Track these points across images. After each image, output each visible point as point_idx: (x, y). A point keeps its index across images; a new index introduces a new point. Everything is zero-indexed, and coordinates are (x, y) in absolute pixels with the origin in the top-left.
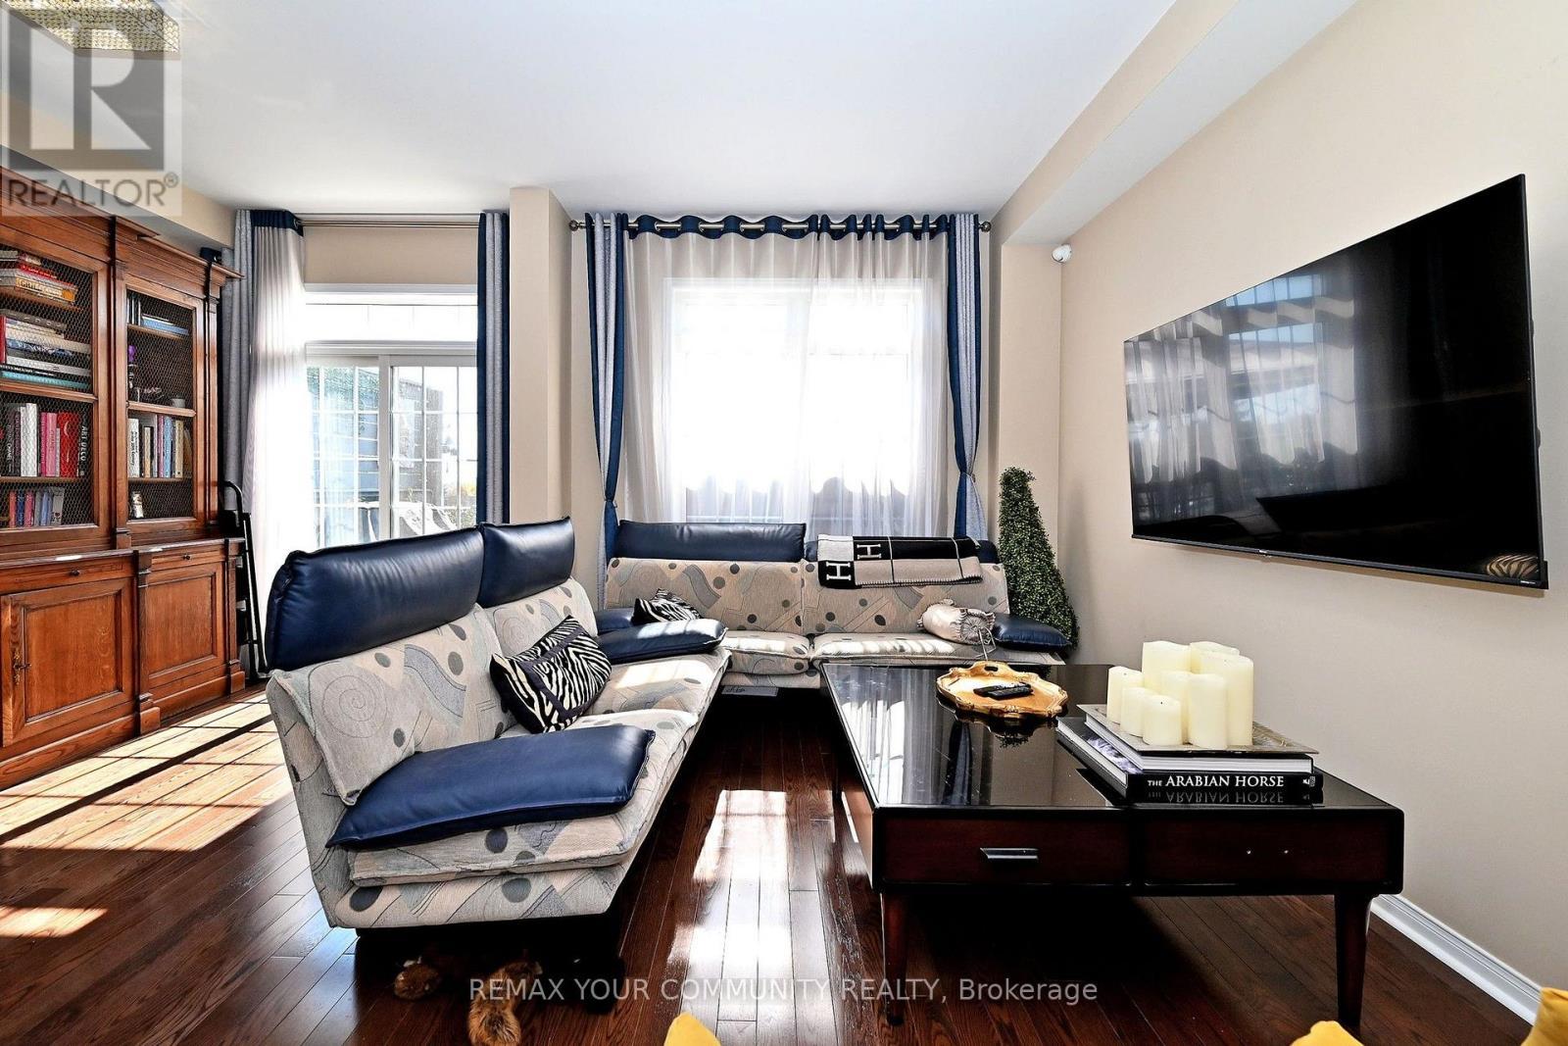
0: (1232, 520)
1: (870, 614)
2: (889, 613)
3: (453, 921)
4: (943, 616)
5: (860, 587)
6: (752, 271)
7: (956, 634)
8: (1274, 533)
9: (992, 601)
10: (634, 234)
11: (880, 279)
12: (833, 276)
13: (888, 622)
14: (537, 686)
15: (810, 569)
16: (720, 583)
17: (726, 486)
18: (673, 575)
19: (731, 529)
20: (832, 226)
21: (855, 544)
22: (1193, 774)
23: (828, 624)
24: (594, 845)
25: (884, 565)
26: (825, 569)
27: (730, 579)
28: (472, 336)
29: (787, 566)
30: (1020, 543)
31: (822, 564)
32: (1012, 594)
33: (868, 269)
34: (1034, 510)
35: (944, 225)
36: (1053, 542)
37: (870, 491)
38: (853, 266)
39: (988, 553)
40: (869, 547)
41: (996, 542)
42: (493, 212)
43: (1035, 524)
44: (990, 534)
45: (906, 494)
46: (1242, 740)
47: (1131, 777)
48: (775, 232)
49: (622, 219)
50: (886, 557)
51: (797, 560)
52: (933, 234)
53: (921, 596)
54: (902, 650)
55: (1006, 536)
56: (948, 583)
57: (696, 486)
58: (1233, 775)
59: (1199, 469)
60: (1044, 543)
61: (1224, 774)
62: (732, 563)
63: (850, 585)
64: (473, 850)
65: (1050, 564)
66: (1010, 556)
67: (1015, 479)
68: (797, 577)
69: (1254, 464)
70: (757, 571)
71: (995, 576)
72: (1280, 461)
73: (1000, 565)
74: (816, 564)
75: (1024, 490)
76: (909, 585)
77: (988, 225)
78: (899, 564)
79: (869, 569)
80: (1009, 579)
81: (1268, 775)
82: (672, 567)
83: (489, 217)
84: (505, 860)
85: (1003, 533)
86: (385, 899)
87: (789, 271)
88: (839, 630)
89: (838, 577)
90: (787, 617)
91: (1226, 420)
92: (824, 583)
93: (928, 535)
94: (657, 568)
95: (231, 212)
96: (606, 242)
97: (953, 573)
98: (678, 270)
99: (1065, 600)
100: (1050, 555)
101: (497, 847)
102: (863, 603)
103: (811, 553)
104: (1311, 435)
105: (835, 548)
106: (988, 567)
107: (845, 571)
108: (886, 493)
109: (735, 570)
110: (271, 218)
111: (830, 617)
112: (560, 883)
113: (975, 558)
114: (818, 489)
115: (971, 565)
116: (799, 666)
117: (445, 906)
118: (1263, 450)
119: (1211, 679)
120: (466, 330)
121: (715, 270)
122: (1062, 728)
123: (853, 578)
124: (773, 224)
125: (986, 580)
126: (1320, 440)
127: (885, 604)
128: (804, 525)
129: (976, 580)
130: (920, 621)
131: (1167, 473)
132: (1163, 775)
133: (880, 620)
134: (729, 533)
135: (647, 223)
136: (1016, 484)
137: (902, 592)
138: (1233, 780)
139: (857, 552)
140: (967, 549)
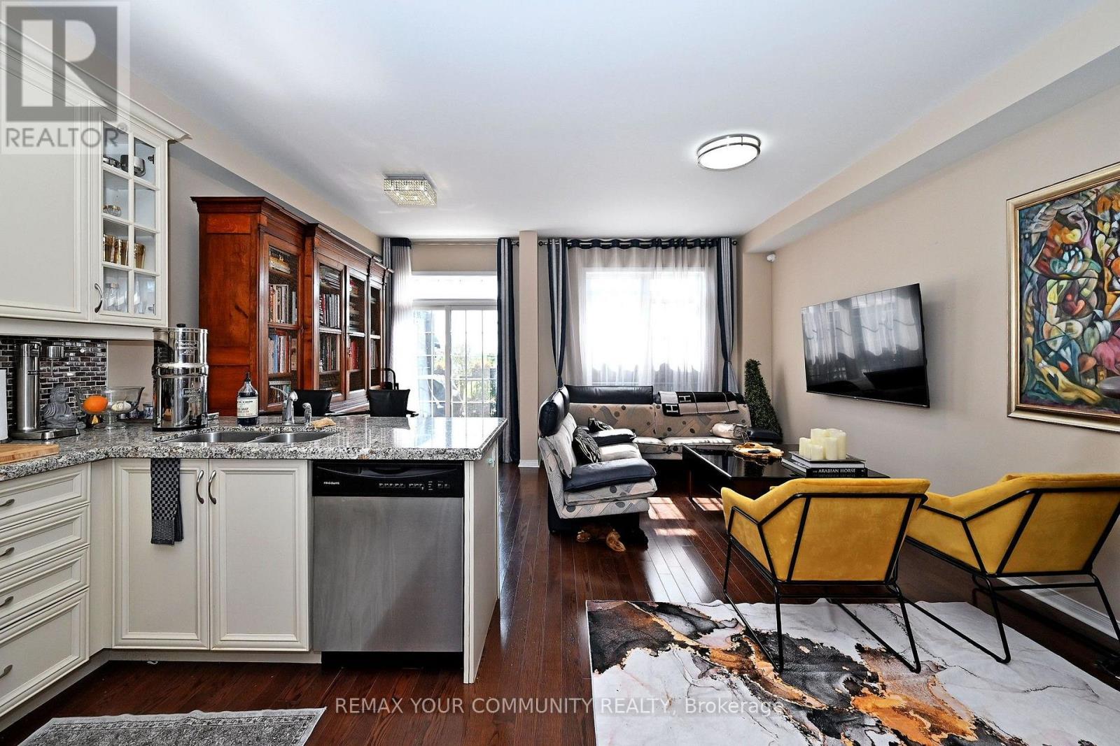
0: (851, 383)
1: (688, 427)
2: (697, 428)
3: (603, 514)
4: (723, 428)
5: (682, 415)
6: (624, 264)
7: (732, 435)
8: (872, 390)
9: (743, 422)
10: (570, 247)
11: (685, 268)
12: (663, 266)
13: (696, 432)
14: (590, 450)
15: (658, 407)
16: (617, 414)
17: (614, 368)
18: (596, 411)
19: (619, 389)
20: (663, 244)
21: (678, 396)
22: (827, 469)
23: (668, 433)
24: (645, 490)
25: (693, 405)
26: (665, 408)
27: (622, 412)
28: (495, 297)
29: (648, 406)
30: (755, 394)
31: (664, 405)
32: (752, 418)
33: (680, 261)
34: (761, 379)
35: (715, 243)
36: (769, 394)
37: (682, 370)
38: (672, 263)
39: (739, 399)
40: (685, 397)
41: (743, 394)
42: (504, 238)
43: (762, 385)
44: (739, 389)
45: (699, 371)
46: (842, 458)
47: (807, 470)
48: (636, 246)
49: (564, 240)
50: (693, 401)
51: (651, 403)
52: (710, 247)
53: (710, 420)
54: (709, 442)
55: (748, 391)
56: (723, 413)
57: (599, 369)
58: (840, 469)
59: (837, 358)
60: (766, 394)
61: (837, 469)
62: (621, 405)
63: (678, 415)
64: (605, 492)
65: (769, 404)
66: (751, 400)
67: (752, 365)
68: (653, 411)
69: (863, 355)
70: (634, 409)
71: (744, 409)
72: (875, 354)
73: (746, 405)
74: (661, 405)
75: (756, 370)
76: (705, 414)
77: (737, 242)
78: (701, 405)
79: (686, 407)
80: (750, 411)
81: (851, 469)
82: (595, 407)
83: (502, 240)
84: (616, 495)
85: (746, 390)
86: (578, 509)
87: (643, 265)
88: (674, 436)
89: (672, 411)
90: (649, 430)
91: (848, 335)
92: (666, 414)
93: (709, 391)
94: (587, 407)
95: (382, 240)
96: (558, 251)
97: (725, 408)
98: (589, 264)
99: (776, 421)
100: (769, 400)
101: (614, 491)
102: (684, 423)
103: (657, 400)
104: (889, 341)
105: (669, 397)
106: (741, 406)
107: (675, 408)
108: (689, 371)
109: (624, 408)
110: (401, 243)
111: (669, 429)
112: (634, 502)
113: (734, 402)
114: (657, 369)
115: (733, 405)
116: (664, 449)
117: (598, 510)
118: (866, 349)
119: (833, 439)
120: (493, 294)
121: (606, 264)
122: (783, 460)
123: (679, 411)
124: (635, 243)
125: (741, 412)
126: (894, 343)
127: (694, 423)
128: (652, 387)
129: (736, 412)
130: (711, 431)
131: (822, 361)
132: (818, 469)
133: (692, 431)
134: (618, 391)
135: (576, 243)
136: (752, 367)
137: (703, 418)
138: (840, 471)
139: (679, 399)
140: (730, 397)
